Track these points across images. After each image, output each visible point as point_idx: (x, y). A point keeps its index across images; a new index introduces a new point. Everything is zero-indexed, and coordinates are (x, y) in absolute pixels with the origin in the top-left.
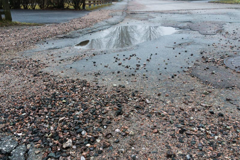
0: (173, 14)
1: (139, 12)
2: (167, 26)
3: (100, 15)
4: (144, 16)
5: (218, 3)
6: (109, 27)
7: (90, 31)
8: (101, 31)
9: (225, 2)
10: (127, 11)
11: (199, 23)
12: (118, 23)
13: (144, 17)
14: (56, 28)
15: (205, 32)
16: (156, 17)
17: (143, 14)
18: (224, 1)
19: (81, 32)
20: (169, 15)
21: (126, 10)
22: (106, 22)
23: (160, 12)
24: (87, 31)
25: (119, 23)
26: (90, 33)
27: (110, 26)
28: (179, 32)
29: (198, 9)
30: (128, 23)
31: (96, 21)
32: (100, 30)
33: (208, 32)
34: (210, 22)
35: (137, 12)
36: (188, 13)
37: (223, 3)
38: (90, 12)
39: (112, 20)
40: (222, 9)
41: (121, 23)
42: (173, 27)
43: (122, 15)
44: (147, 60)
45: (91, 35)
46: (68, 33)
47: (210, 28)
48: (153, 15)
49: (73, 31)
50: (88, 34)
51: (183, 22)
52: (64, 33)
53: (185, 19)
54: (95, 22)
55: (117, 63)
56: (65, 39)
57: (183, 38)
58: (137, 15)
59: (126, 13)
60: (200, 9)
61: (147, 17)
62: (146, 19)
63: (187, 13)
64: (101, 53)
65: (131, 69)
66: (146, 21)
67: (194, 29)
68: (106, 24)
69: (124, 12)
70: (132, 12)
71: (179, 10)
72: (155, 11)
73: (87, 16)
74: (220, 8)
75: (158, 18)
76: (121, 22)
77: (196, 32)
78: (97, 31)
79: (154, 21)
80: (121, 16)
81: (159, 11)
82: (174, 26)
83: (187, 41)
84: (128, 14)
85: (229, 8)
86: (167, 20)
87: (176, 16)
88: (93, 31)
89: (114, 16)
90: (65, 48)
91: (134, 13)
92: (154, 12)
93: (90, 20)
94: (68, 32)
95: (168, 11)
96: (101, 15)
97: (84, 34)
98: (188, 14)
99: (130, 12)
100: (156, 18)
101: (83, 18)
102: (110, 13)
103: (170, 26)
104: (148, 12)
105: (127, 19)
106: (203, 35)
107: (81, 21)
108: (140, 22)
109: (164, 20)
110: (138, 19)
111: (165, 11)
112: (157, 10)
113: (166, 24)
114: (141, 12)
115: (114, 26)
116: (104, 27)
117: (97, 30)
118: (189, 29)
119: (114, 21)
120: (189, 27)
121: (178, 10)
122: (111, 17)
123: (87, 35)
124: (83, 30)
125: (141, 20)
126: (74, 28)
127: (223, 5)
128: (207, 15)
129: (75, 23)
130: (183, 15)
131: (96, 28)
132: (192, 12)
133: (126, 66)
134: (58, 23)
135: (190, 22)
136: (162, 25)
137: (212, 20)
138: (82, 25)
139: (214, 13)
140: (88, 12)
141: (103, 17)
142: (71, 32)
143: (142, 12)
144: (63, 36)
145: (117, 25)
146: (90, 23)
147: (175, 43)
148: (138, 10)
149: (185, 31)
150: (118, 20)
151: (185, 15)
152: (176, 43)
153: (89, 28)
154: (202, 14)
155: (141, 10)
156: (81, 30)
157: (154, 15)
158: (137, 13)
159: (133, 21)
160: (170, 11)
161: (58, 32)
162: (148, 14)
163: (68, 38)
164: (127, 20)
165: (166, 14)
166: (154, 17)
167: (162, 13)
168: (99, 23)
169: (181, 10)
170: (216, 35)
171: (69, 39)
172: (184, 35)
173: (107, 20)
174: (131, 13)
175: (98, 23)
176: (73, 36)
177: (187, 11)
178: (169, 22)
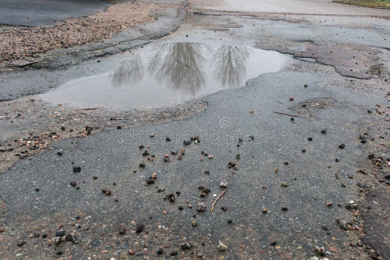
0: (276, 22)
1: (211, 10)
2: (268, 50)
3: (131, 12)
4: (220, 22)
5: (350, 4)
6: (145, 44)
7: (99, 52)
8: (127, 53)
9: (362, 4)
10: (187, 8)
11: (330, 45)
12: (166, 35)
13: (220, 24)
14: (18, 40)
15: (348, 69)
16: (244, 24)
17: (219, 17)
18: (359, 2)
19: (75, 55)
20: (267, 22)
21: (185, 7)
22: (141, 30)
23: (249, 14)
24: (91, 51)
25: (170, 34)
26: (97, 56)
27: (147, 42)
28: (293, 65)
29: (319, 15)
30: (187, 36)
31: (119, 27)
32: (124, 51)
33: (354, 70)
34: (349, 44)
35: (207, 10)
36: (303, 21)
37: (359, 5)
38: (113, 4)
39: (154, 27)
40: (361, 17)
41: (172, 35)
42: (280, 53)
43: (177, 16)
44: (230, 164)
45: (99, 61)
46: (42, 55)
47: (355, 61)
48: (237, 20)
49: (58, 49)
50: (92, 61)
51: (298, 41)
52: (32, 55)
53: (299, 34)
54: (117, 28)
55: (142, 176)
56: (30, 72)
57: (306, 86)
58: (206, 17)
59: (185, 13)
60: (323, 15)
61: (225, 23)
62: (224, 29)
63: (300, 22)
64: (109, 123)
65: (181, 209)
66: (224, 33)
67: (323, 61)
68: (140, 34)
69: (182, 10)
70: (196, 11)
71: (285, 14)
72: (242, 11)
73: (104, 13)
74: (358, 16)
75: (248, 27)
76: (173, 32)
77: (330, 68)
78: (116, 53)
79: (241, 34)
80: (174, 18)
81: (248, 12)
82: (281, 49)
83: (317, 95)
84: (188, 15)
85: (372, 16)
86: (266, 33)
87: (282, 26)
88: (106, 53)
89: (160, 18)
90: (20, 99)
91: (201, 14)
92: (240, 14)
93: (105, 25)
94: (45, 52)
95: (265, 13)
96: (133, 13)
97: (84, 60)
98: (303, 24)
99: (194, 11)
100: (243, 26)
101: (92, 17)
102: (152, 10)
103: (275, 50)
104: (226, 14)
105: (187, 25)
106: (346, 78)
107: (84, 25)
108: (212, 34)
109: (260, 33)
110: (207, 26)
111: (260, 13)
112: (245, 11)
113: (265, 43)
114: (214, 11)
115: (156, 41)
116: (133, 44)
117: (117, 50)
118: (313, 60)
119: (158, 30)
120: (312, 56)
121: (283, 14)
122: (153, 19)
123: (89, 62)
124: (83, 47)
125: (215, 30)
126: (62, 42)
127: (359, 9)
128: (338, 30)
129: (68, 29)
130: (293, 24)
131: (114, 44)
132: (310, 19)
133: (168, 193)
134: (29, 27)
135: (312, 41)
136: (258, 46)
137: (352, 40)
138: (85, 35)
139: (349, 24)
140: (108, 5)
141: (137, 19)
142: (50, 53)
143: (217, 11)
144: (28, 63)
145: (163, 38)
146: (105, 32)
147: (292, 100)
148: (209, 8)
149: (306, 63)
150: (167, 27)
151: (297, 25)
152: (295, 100)
153: (98, 44)
154: (329, 25)
155: (214, 8)
156: (77, 49)
157: (239, 20)
158: (208, 13)
159: (198, 31)
160: (269, 13)
161: (19, 50)
162: (228, 17)
163: (40, 68)
164: (185, 28)
165: (263, 19)
166: (240, 24)
167: (254, 16)
168: (124, 32)
169: (289, 14)
170: (372, 79)
171: (41, 71)
172: (306, 74)
173: (143, 26)
174: (195, 13)
175: (122, 33)
176: (54, 64)
177: (299, 17)
178: (271, 39)
